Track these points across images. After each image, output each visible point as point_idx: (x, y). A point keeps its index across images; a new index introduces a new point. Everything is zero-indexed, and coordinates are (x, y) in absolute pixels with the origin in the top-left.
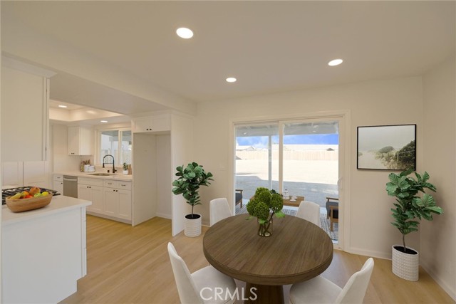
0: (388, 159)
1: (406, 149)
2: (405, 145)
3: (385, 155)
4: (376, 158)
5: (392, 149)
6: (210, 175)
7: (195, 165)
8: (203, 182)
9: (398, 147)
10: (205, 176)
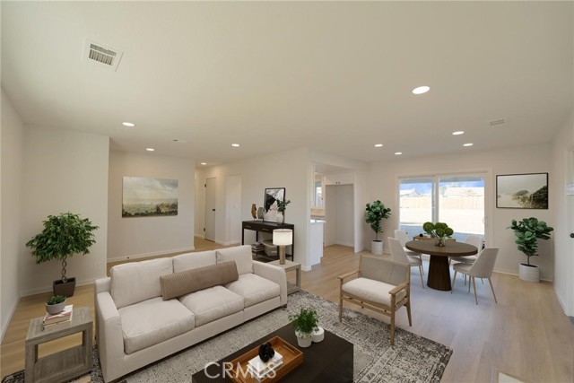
0: (523, 200)
1: (539, 192)
2: (539, 189)
3: (521, 197)
4: (514, 199)
5: (527, 192)
6: (389, 210)
7: (379, 202)
8: (384, 216)
9: (532, 190)
10: (386, 211)
